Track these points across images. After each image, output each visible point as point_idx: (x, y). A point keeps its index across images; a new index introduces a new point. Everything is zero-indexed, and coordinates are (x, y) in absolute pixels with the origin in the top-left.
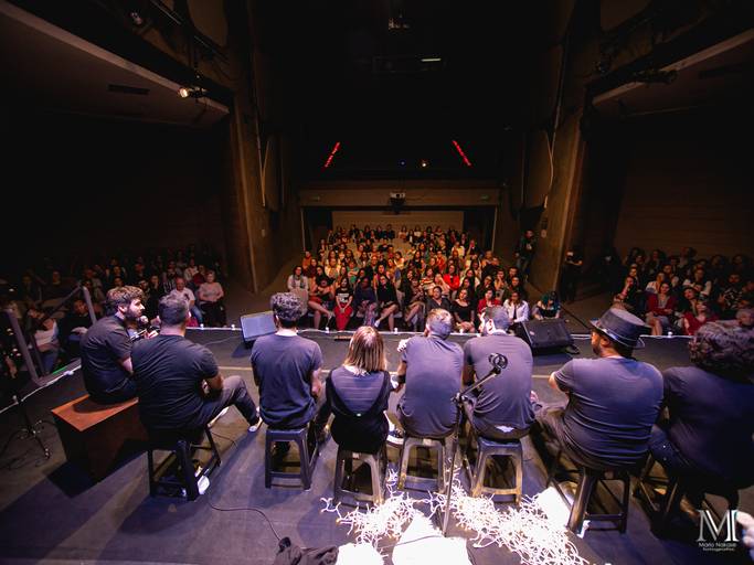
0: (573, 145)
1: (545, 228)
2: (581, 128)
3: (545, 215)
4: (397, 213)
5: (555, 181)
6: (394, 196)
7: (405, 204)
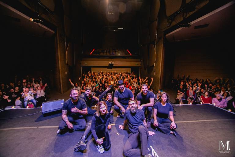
0: (161, 48)
1: (155, 72)
2: (163, 43)
3: (154, 68)
4: (111, 68)
5: (157, 58)
6: (110, 63)
7: (113, 66)
